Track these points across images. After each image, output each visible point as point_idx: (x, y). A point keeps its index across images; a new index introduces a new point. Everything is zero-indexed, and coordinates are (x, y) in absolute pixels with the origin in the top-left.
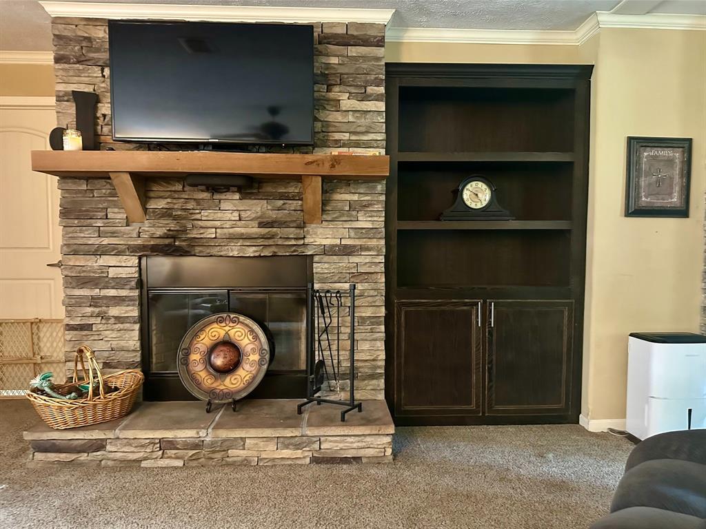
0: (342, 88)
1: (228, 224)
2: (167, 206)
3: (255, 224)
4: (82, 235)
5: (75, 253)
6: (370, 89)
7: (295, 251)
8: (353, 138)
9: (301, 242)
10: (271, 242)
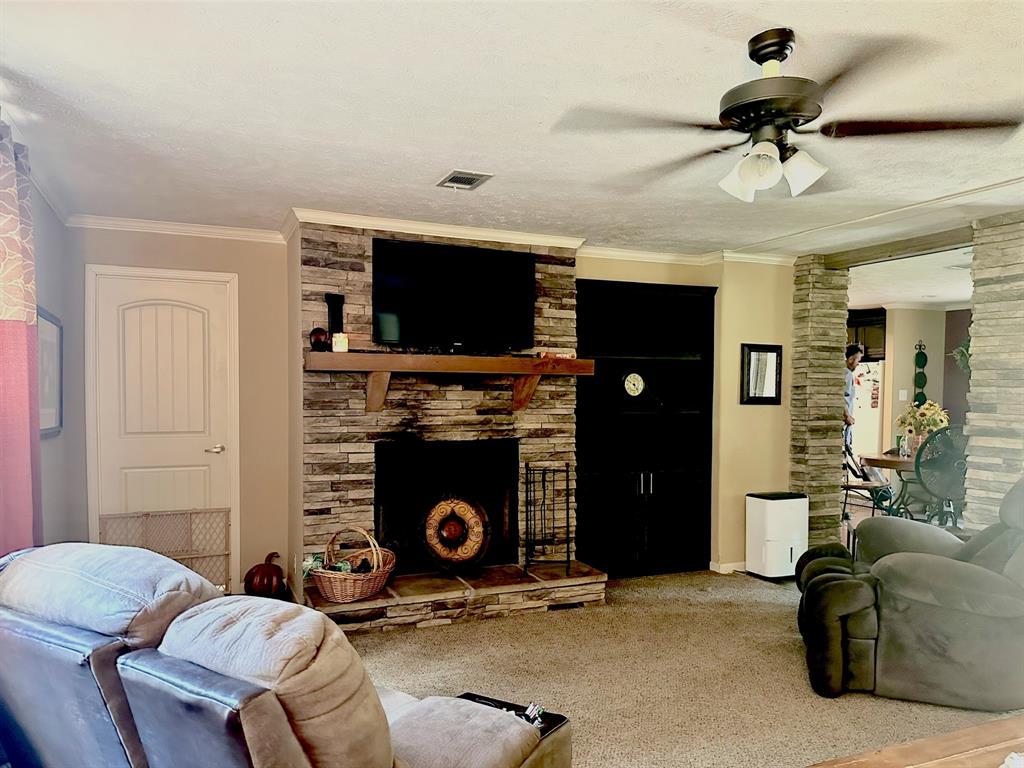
0: (545, 299)
1: (453, 412)
2: (403, 398)
3: (474, 411)
4: (325, 424)
5: (318, 441)
6: (565, 301)
7: (507, 435)
8: (552, 339)
9: (511, 427)
10: (486, 428)
